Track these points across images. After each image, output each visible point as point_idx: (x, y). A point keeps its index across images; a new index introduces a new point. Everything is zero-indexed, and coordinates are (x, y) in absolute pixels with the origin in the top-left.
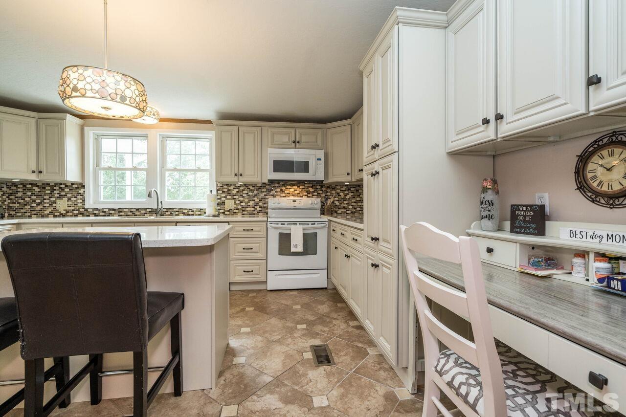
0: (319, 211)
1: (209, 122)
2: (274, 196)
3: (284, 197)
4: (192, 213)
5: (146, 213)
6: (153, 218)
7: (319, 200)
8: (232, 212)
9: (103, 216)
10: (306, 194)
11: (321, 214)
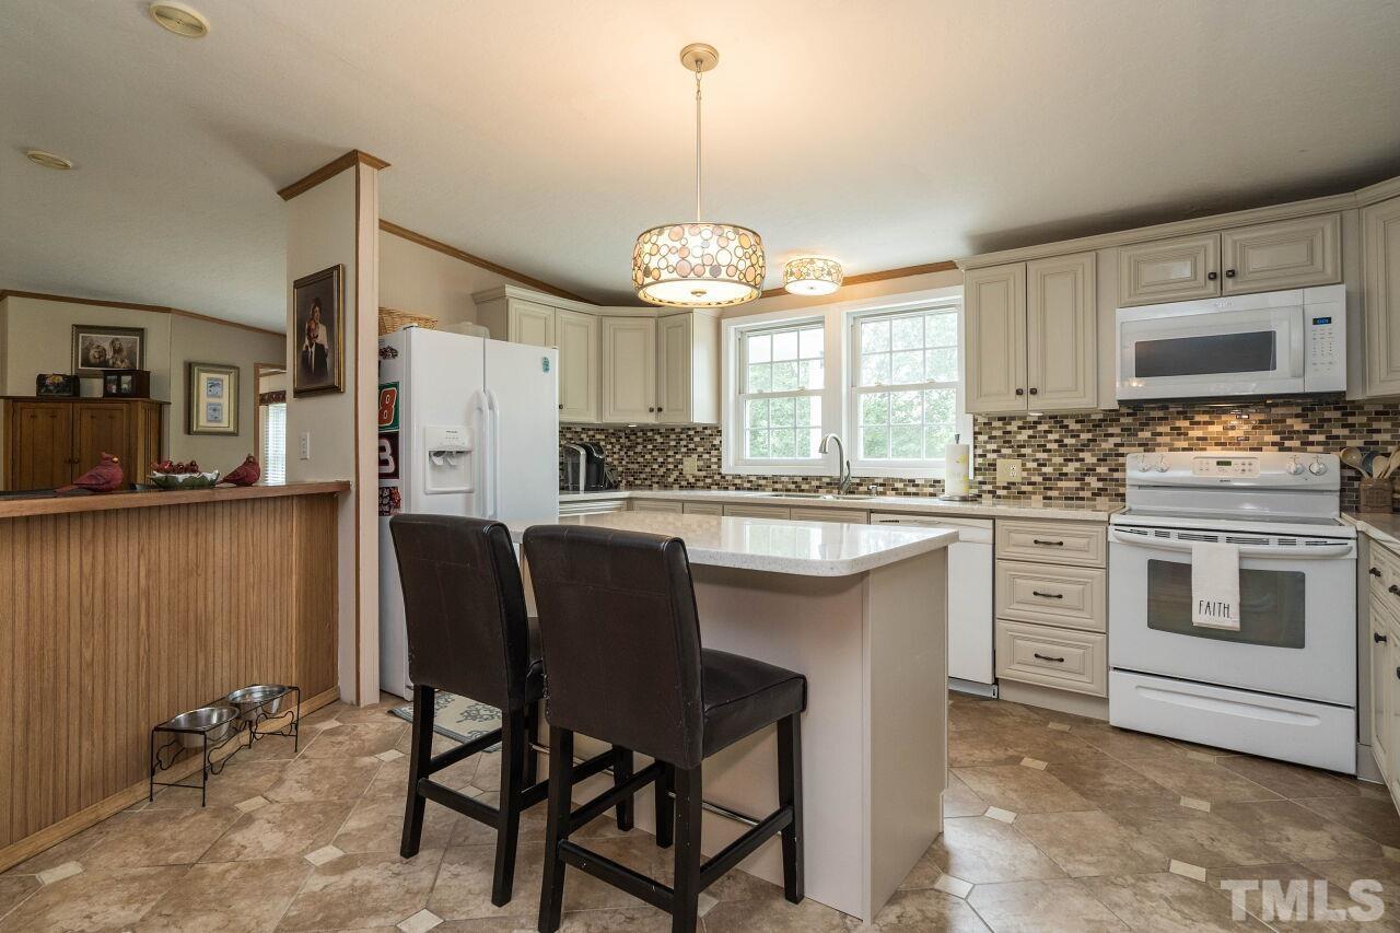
0: (1335, 500)
1: (949, 265)
2: (1147, 447)
3: (1184, 449)
4: (913, 490)
5: (820, 487)
6: (828, 498)
7: (1333, 460)
8: (1015, 492)
9: (749, 489)
10: (1277, 438)
11: (1342, 509)
